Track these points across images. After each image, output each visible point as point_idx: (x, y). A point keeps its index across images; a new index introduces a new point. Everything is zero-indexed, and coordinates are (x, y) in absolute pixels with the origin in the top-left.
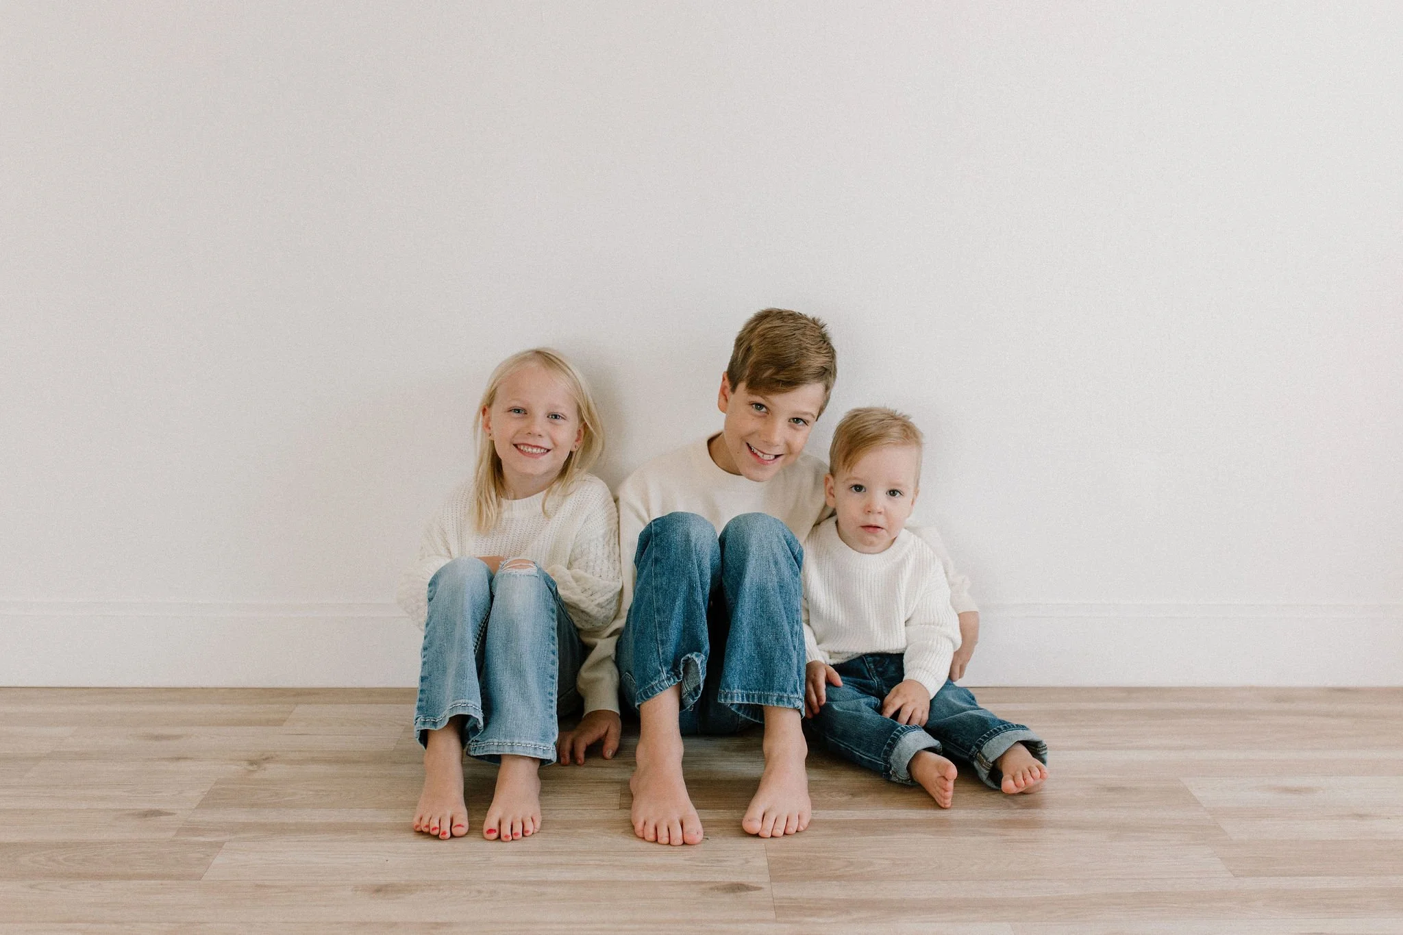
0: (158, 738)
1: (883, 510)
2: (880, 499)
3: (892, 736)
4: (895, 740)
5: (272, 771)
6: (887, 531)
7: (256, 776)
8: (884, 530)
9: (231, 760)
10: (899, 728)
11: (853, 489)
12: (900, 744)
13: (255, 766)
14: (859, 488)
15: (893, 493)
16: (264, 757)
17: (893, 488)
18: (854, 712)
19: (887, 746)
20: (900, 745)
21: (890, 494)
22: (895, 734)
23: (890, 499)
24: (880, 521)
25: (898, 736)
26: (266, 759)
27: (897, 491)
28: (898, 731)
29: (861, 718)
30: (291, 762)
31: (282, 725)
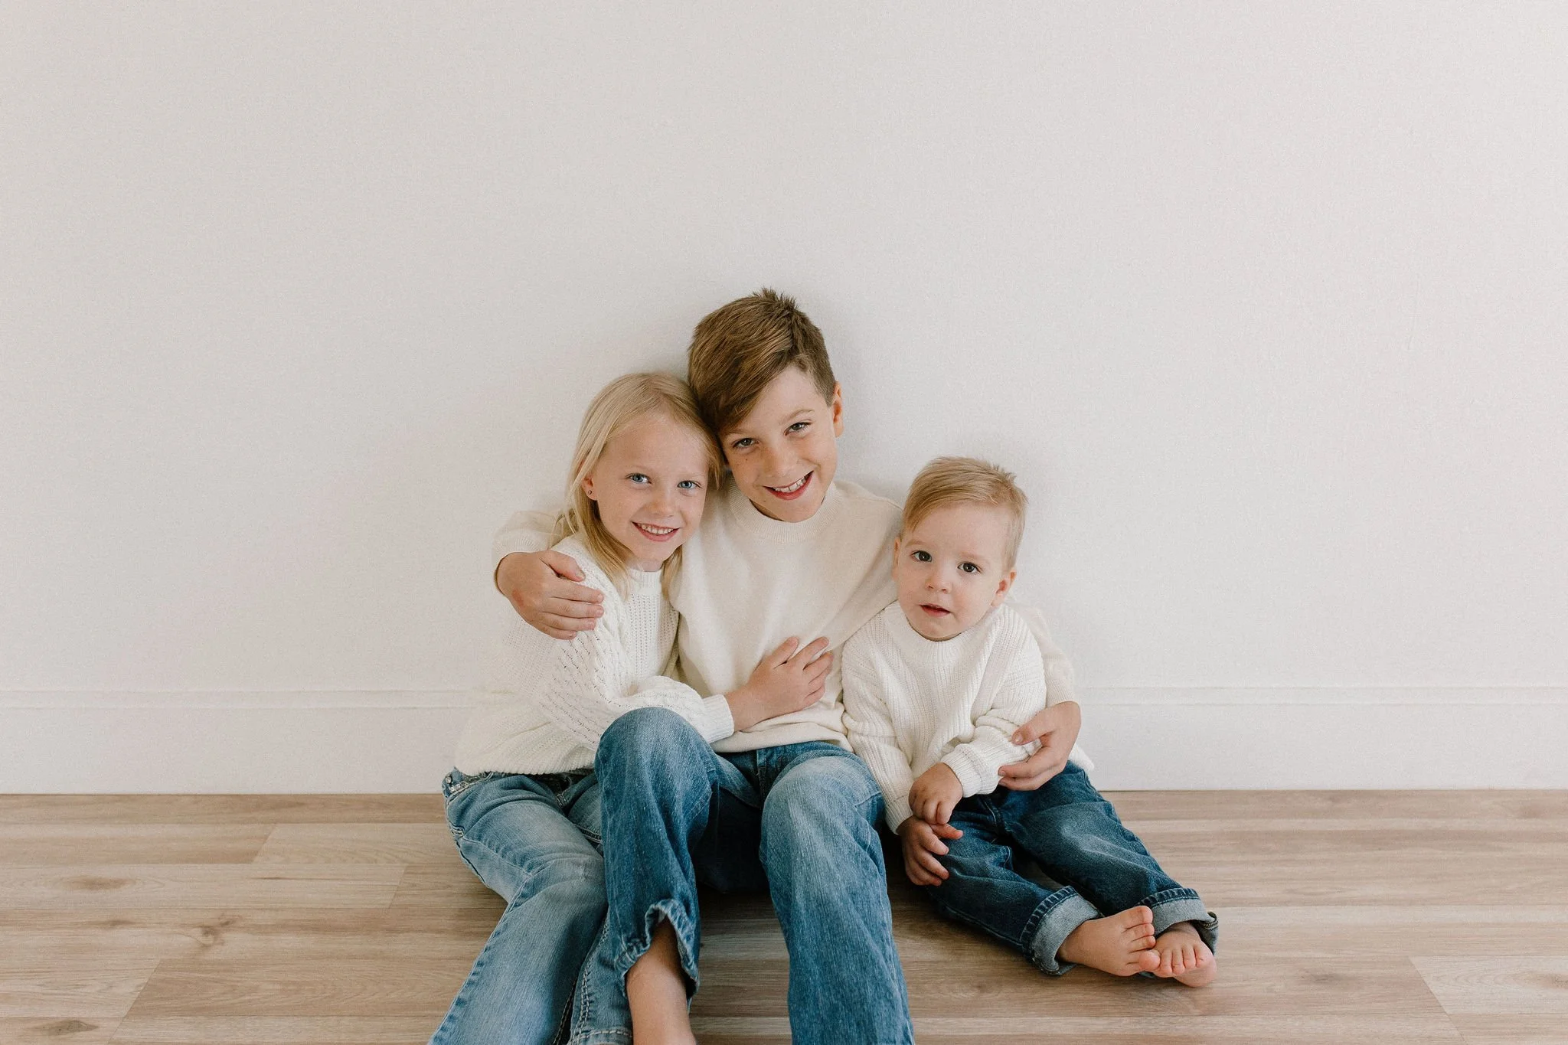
0: (92, 884)
1: (949, 588)
2: (948, 573)
3: (1034, 915)
4: (1038, 921)
5: (236, 944)
6: (955, 616)
7: (212, 955)
8: (950, 614)
9: (183, 926)
10: (1042, 904)
11: (917, 556)
12: (1043, 927)
13: (210, 936)
14: (925, 556)
15: (969, 567)
16: (223, 921)
17: (970, 560)
18: (982, 879)
19: (1028, 929)
20: (1044, 930)
21: (965, 569)
22: (1037, 913)
23: (961, 574)
24: (945, 602)
25: (1041, 916)
26: (227, 923)
27: (975, 567)
28: (1042, 908)
29: (990, 885)
30: (259, 929)
31: (250, 861)
